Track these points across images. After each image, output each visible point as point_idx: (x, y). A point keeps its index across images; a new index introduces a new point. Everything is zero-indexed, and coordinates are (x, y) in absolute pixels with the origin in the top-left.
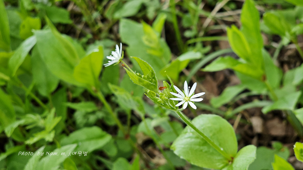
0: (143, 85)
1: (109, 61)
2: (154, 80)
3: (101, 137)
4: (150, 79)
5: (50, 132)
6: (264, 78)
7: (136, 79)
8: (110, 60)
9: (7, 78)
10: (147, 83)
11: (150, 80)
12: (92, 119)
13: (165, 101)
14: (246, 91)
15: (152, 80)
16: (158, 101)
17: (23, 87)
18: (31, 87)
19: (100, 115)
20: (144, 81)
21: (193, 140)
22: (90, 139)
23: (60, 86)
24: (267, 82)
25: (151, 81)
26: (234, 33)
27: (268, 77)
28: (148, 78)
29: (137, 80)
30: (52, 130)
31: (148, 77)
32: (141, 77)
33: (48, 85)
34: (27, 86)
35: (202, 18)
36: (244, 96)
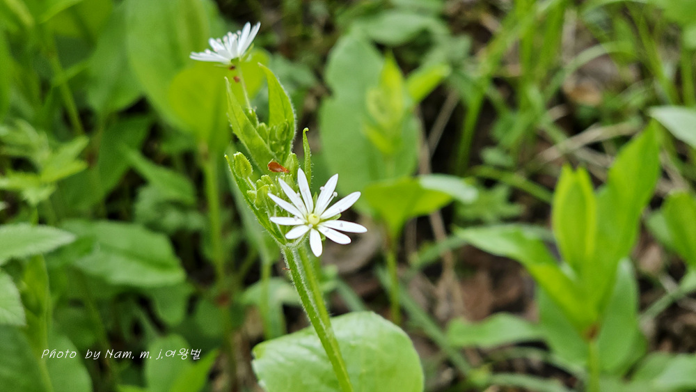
0: (248, 145)
1: (208, 51)
2: (283, 148)
3: (162, 265)
4: (276, 140)
5: (45, 185)
6: (592, 333)
7: (238, 119)
8: (212, 49)
9: (27, 19)
10: (261, 147)
11: (274, 142)
12: (173, 219)
13: (265, 201)
14: (540, 345)
15: (277, 145)
16: (248, 192)
17: (55, 62)
18: (73, 71)
19: (195, 221)
20: (254, 136)
21: (314, 358)
22: (133, 255)
23: (141, 107)
24: (594, 346)
25: (273, 148)
26: (577, 187)
27: (603, 334)
28: (270, 136)
29: (241, 124)
30: (51, 184)
31: (272, 133)
32: (254, 124)
33: (116, 90)
34: (65, 64)
35: (542, 140)
36: (535, 357)
